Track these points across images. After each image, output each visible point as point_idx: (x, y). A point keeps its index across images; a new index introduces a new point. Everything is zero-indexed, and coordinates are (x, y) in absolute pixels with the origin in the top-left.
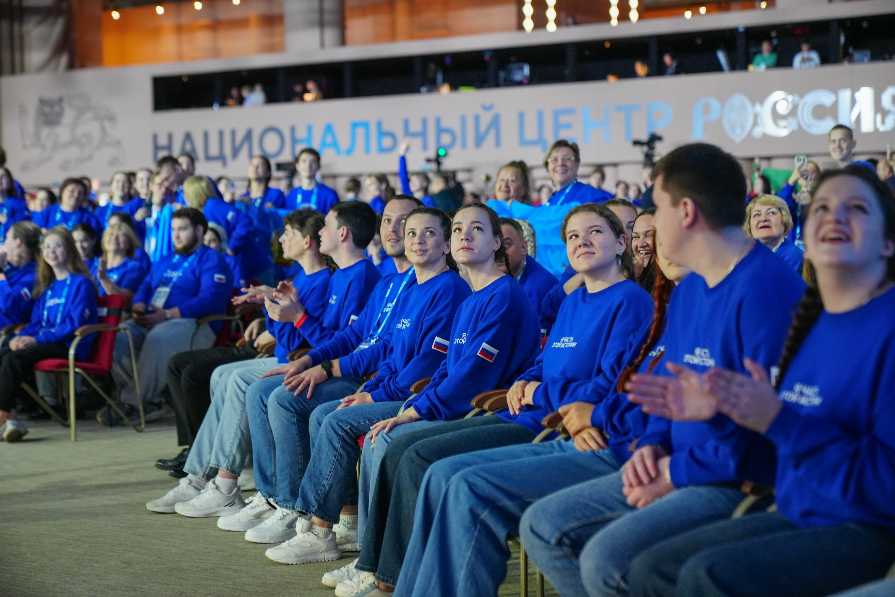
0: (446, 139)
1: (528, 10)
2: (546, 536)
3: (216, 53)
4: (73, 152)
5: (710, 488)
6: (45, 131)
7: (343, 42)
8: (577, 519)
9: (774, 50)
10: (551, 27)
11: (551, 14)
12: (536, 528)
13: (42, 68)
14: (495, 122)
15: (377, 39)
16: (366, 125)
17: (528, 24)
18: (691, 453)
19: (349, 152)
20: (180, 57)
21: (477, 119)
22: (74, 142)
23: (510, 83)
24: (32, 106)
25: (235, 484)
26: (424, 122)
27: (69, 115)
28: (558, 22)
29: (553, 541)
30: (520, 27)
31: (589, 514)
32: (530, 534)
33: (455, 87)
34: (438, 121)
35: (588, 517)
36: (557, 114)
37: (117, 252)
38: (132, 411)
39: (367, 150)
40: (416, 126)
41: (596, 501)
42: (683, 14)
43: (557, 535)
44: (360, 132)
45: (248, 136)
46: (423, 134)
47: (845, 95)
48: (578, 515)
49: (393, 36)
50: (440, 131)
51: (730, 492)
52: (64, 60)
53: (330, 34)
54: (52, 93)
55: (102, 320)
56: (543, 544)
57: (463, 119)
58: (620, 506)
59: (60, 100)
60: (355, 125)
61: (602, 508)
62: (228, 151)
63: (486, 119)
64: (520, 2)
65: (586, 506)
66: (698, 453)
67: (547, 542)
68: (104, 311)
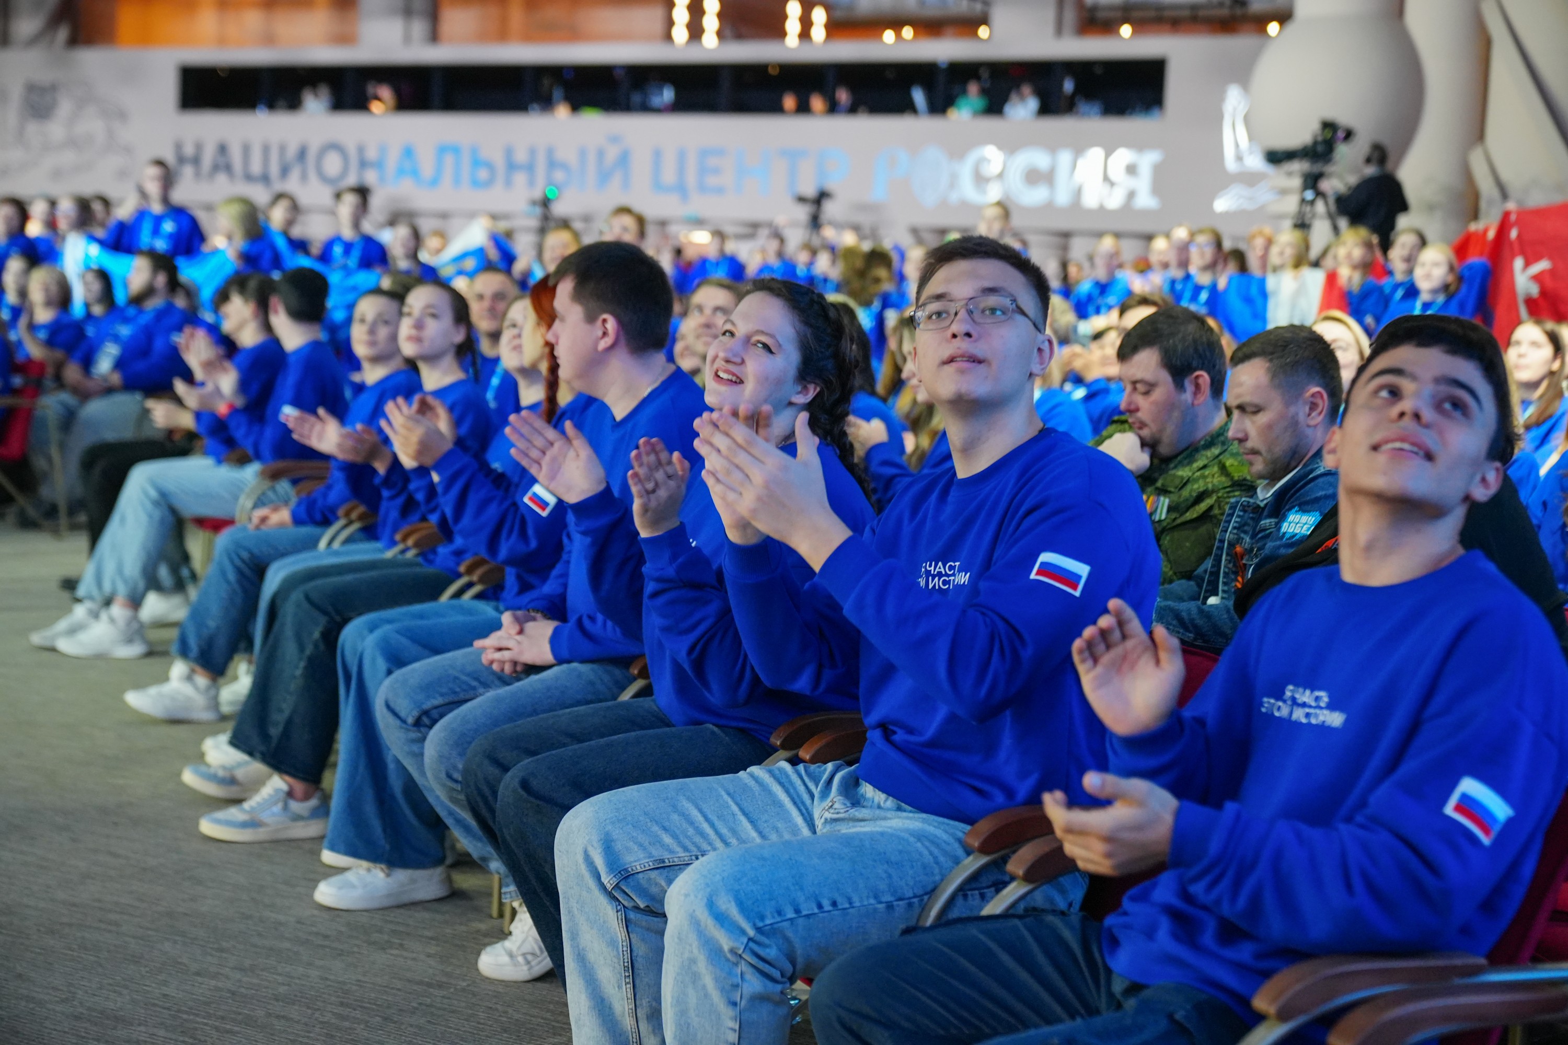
0: (559, 176)
1: (681, 15)
2: (403, 714)
3: (269, 40)
4: (68, 157)
5: (595, 666)
6: (32, 128)
7: (434, 37)
8: (442, 695)
9: (984, 92)
10: (710, 40)
11: (711, 23)
12: (392, 705)
13: (34, 41)
14: (624, 159)
15: (483, 37)
16: (455, 150)
17: (680, 34)
18: (580, 622)
19: (435, 182)
20: (222, 41)
21: (601, 154)
22: (72, 143)
23: (646, 108)
24: (16, 93)
25: (135, 618)
26: (532, 152)
27: (65, 107)
28: (720, 34)
29: (410, 720)
30: (668, 37)
31: (458, 690)
32: (385, 710)
33: (576, 107)
34: (550, 152)
35: (455, 693)
36: (704, 153)
37: (48, 303)
38: (51, 512)
39: (457, 181)
40: (521, 156)
41: (468, 675)
42: (881, 35)
43: (416, 713)
44: (449, 160)
45: (302, 154)
46: (530, 168)
47: (1065, 157)
48: (444, 690)
49: (502, 35)
50: (552, 164)
51: (617, 672)
52: (63, 34)
53: (419, 27)
54: (44, 76)
55: (15, 392)
56: (398, 722)
57: (582, 153)
58: (497, 682)
59: (53, 88)
60: (442, 150)
61: (474, 683)
62: (274, 169)
63: (612, 153)
64: (669, 2)
65: (456, 678)
66: (587, 623)
67: (404, 721)
68: (17, 381)
